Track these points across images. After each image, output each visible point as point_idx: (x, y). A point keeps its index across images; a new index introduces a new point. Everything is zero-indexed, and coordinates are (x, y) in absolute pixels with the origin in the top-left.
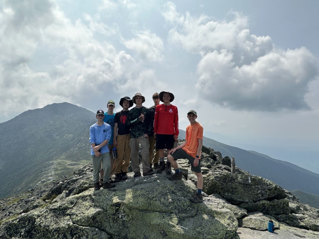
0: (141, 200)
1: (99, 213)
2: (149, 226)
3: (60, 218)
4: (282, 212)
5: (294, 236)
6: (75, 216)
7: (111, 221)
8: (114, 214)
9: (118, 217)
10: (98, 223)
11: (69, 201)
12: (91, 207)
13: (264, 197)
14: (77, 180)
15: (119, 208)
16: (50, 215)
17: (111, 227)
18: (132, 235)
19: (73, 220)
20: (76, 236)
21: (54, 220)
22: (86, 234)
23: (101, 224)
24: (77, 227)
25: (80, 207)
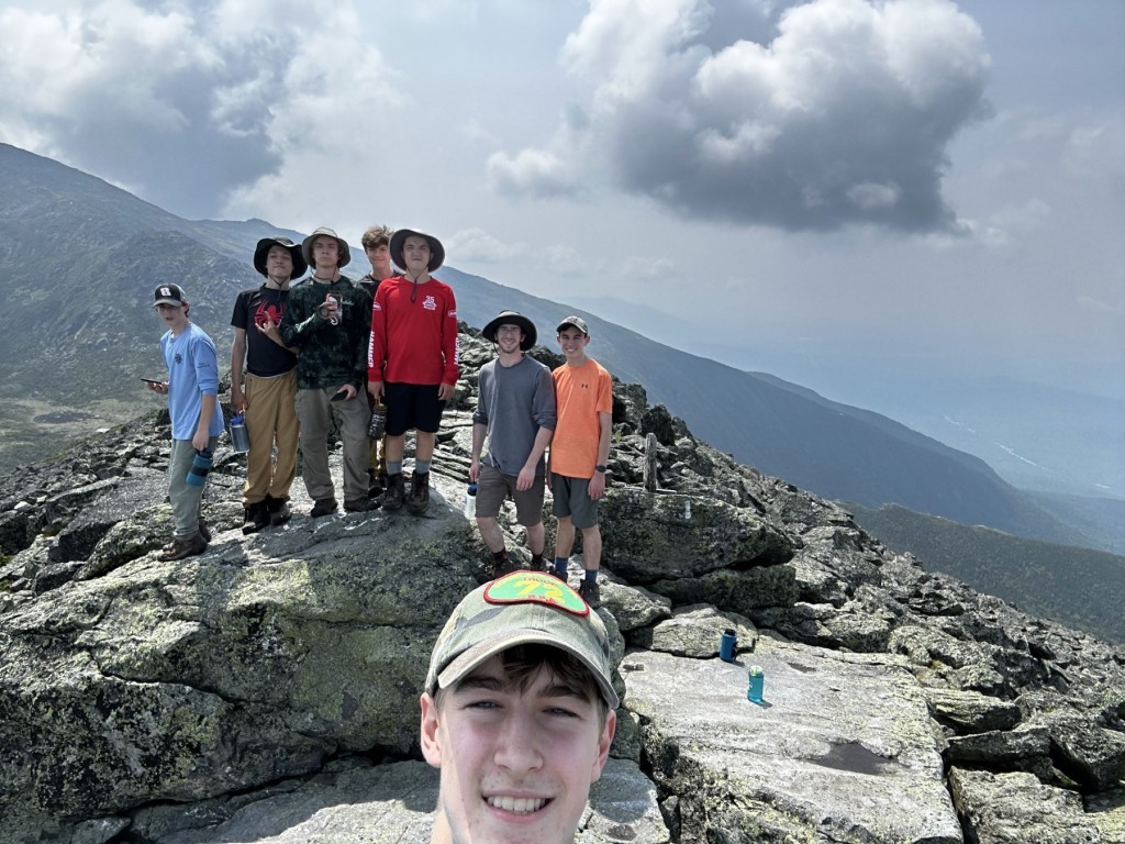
0: (334, 592)
1: (190, 640)
2: (360, 668)
3: (55, 659)
4: (775, 601)
5: (790, 668)
6: (107, 651)
7: (236, 659)
8: (244, 640)
9: (260, 648)
10: (190, 668)
11: (82, 604)
12: (161, 619)
13: (726, 561)
14: (90, 494)
15: (261, 620)
16: (16, 651)
17: (235, 679)
18: (307, 698)
19: (103, 664)
20: (118, 713)
21: (32, 666)
22: (154, 705)
23: (201, 672)
24: (119, 684)
25: (121, 622)
